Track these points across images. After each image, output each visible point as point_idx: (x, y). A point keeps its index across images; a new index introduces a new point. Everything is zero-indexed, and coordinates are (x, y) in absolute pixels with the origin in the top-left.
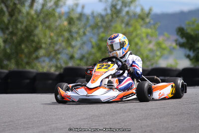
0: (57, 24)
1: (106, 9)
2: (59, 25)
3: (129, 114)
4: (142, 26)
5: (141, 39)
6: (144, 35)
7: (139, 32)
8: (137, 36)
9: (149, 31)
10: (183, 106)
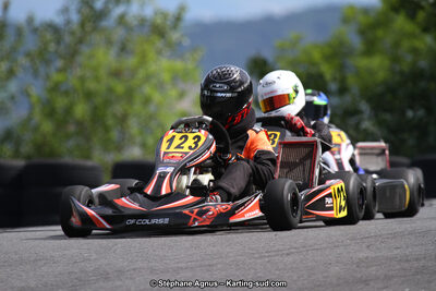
3: (118, 283)
4: (159, 53)
5: (161, 86)
6: (166, 77)
8: (148, 78)
9: (179, 65)
10: (259, 261)
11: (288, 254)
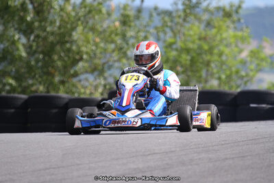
0: (105, 25)
1: (176, 4)
2: (109, 27)
7: (224, 35)
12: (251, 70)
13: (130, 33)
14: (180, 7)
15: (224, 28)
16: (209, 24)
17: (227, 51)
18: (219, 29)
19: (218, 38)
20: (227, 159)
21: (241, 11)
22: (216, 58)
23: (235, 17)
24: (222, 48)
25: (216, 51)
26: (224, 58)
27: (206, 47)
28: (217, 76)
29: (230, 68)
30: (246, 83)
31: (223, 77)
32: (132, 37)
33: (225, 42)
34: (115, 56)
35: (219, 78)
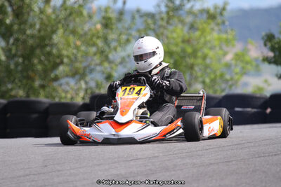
0: (86, 28)
1: (159, 6)
2: (90, 30)
4: (213, 29)
6: (216, 43)
7: (208, 38)
10: (258, 159)
11: (275, 155)
12: (236, 74)
13: (112, 36)
14: (163, 9)
15: (208, 30)
16: (192, 27)
17: (211, 54)
18: (203, 31)
19: (202, 40)
20: (211, 164)
21: (225, 13)
22: (199, 61)
23: (219, 20)
24: (206, 51)
25: (200, 54)
26: (208, 61)
27: (189, 50)
28: (201, 79)
29: (214, 72)
30: (231, 86)
31: (207, 80)
32: (113, 40)
33: (209, 45)
34: (97, 59)
35: (204, 82)
